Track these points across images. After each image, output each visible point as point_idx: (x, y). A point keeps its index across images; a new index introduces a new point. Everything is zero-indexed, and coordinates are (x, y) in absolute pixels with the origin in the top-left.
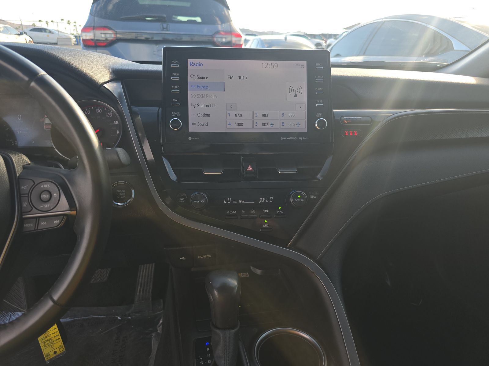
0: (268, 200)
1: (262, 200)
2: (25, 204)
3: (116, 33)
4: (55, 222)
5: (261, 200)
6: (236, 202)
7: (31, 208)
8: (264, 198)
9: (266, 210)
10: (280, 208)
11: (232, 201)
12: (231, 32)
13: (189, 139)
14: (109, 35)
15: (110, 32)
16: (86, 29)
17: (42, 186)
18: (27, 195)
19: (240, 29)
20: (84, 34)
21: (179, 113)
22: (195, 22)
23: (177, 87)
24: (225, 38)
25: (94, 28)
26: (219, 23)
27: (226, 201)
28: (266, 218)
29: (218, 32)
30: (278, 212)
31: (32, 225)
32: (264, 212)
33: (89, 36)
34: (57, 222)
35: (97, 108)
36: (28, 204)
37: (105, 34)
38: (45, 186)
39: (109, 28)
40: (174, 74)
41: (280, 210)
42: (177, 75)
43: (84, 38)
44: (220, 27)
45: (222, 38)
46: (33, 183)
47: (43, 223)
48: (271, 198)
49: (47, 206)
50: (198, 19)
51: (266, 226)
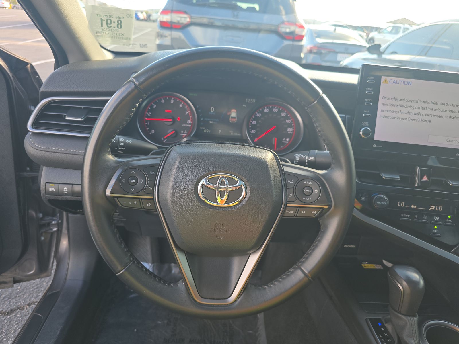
0: (438, 208)
1: (433, 208)
2: (290, 195)
3: (191, 18)
4: (312, 212)
5: (431, 207)
6: (409, 207)
7: (295, 199)
8: (434, 206)
9: (437, 218)
10: (449, 217)
11: (405, 205)
12: (295, 23)
13: (374, 146)
14: (184, 19)
15: (185, 16)
16: (165, 12)
17: (305, 183)
18: (293, 188)
19: (304, 20)
20: (161, 16)
21: (368, 123)
22: (253, 9)
23: (370, 100)
24: (289, 28)
25: (173, 11)
26: (283, 12)
27: (400, 204)
28: (436, 225)
29: (283, 23)
30: (448, 220)
31: (293, 212)
32: (435, 219)
33: (166, 18)
34: (314, 212)
35: (275, 108)
36: (294, 195)
37: (181, 17)
38: (308, 183)
39: (185, 13)
40: (368, 89)
41: (449, 219)
42: (371, 89)
43: (162, 20)
44: (284, 18)
45: (286, 28)
46: (298, 180)
47: (303, 212)
48: (441, 207)
49: (308, 199)
50: (257, 7)
51: (436, 231)
